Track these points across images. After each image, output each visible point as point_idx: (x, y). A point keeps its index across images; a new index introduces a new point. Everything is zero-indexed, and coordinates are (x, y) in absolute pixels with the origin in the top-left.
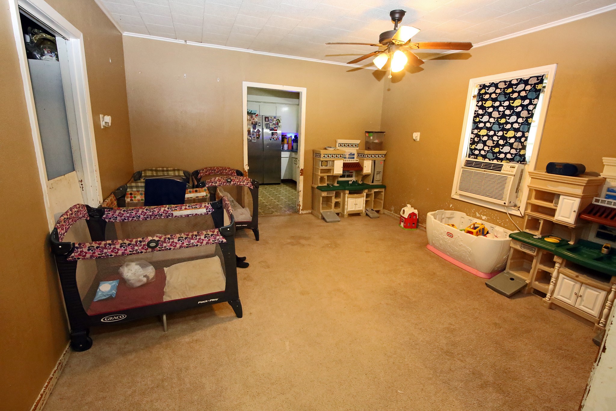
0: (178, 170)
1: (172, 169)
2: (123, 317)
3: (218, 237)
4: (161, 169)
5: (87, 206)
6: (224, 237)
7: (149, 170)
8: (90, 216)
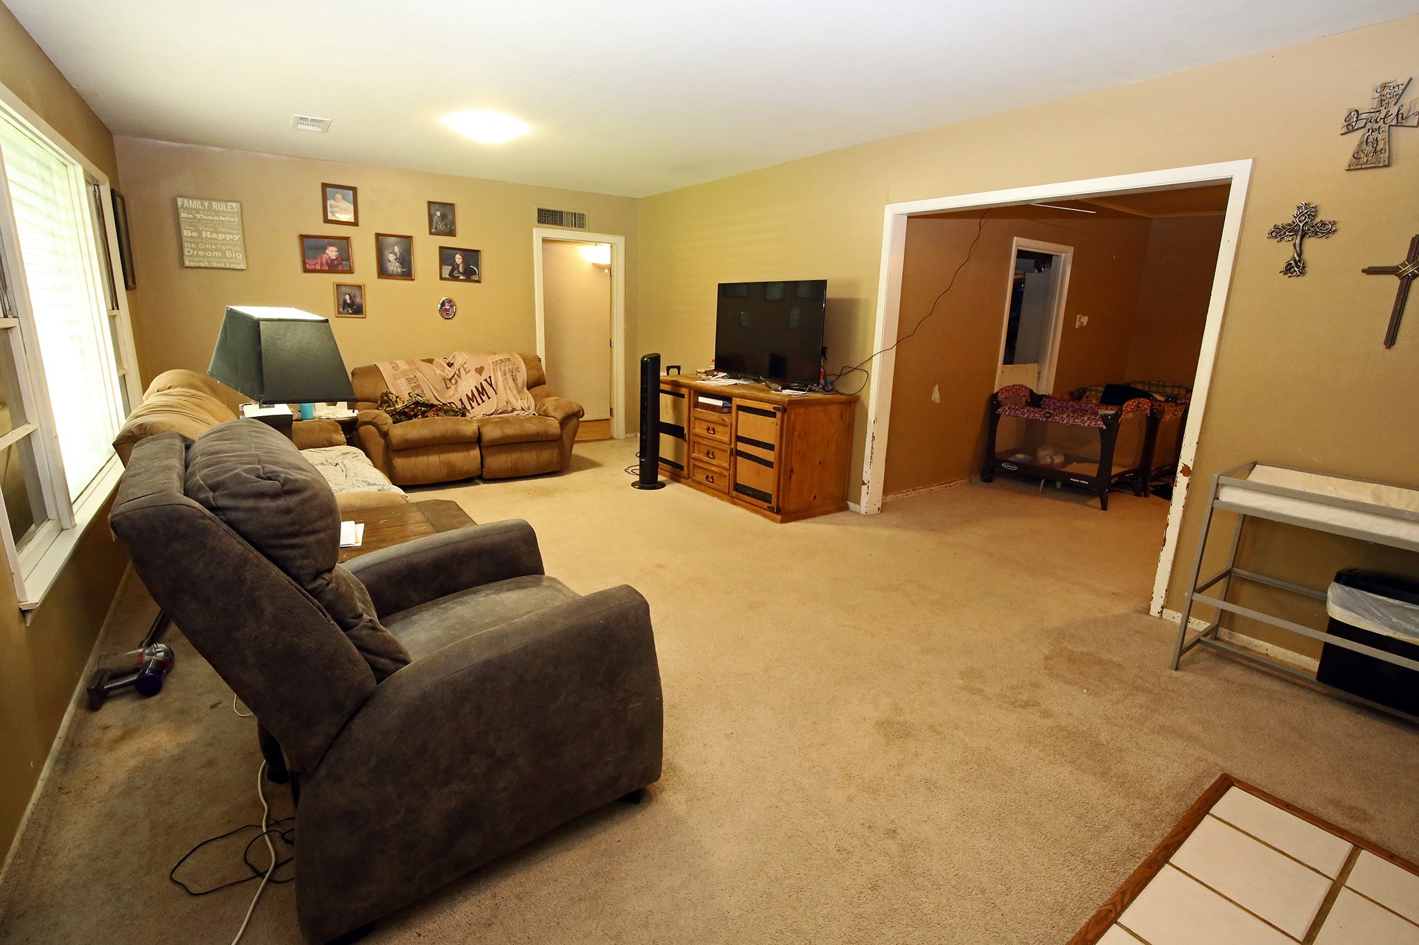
0: (1179, 387)
1: (1170, 384)
2: (1016, 468)
3: (1099, 422)
4: (1155, 382)
5: (1031, 391)
6: (1105, 424)
7: (1139, 382)
8: (1031, 398)
